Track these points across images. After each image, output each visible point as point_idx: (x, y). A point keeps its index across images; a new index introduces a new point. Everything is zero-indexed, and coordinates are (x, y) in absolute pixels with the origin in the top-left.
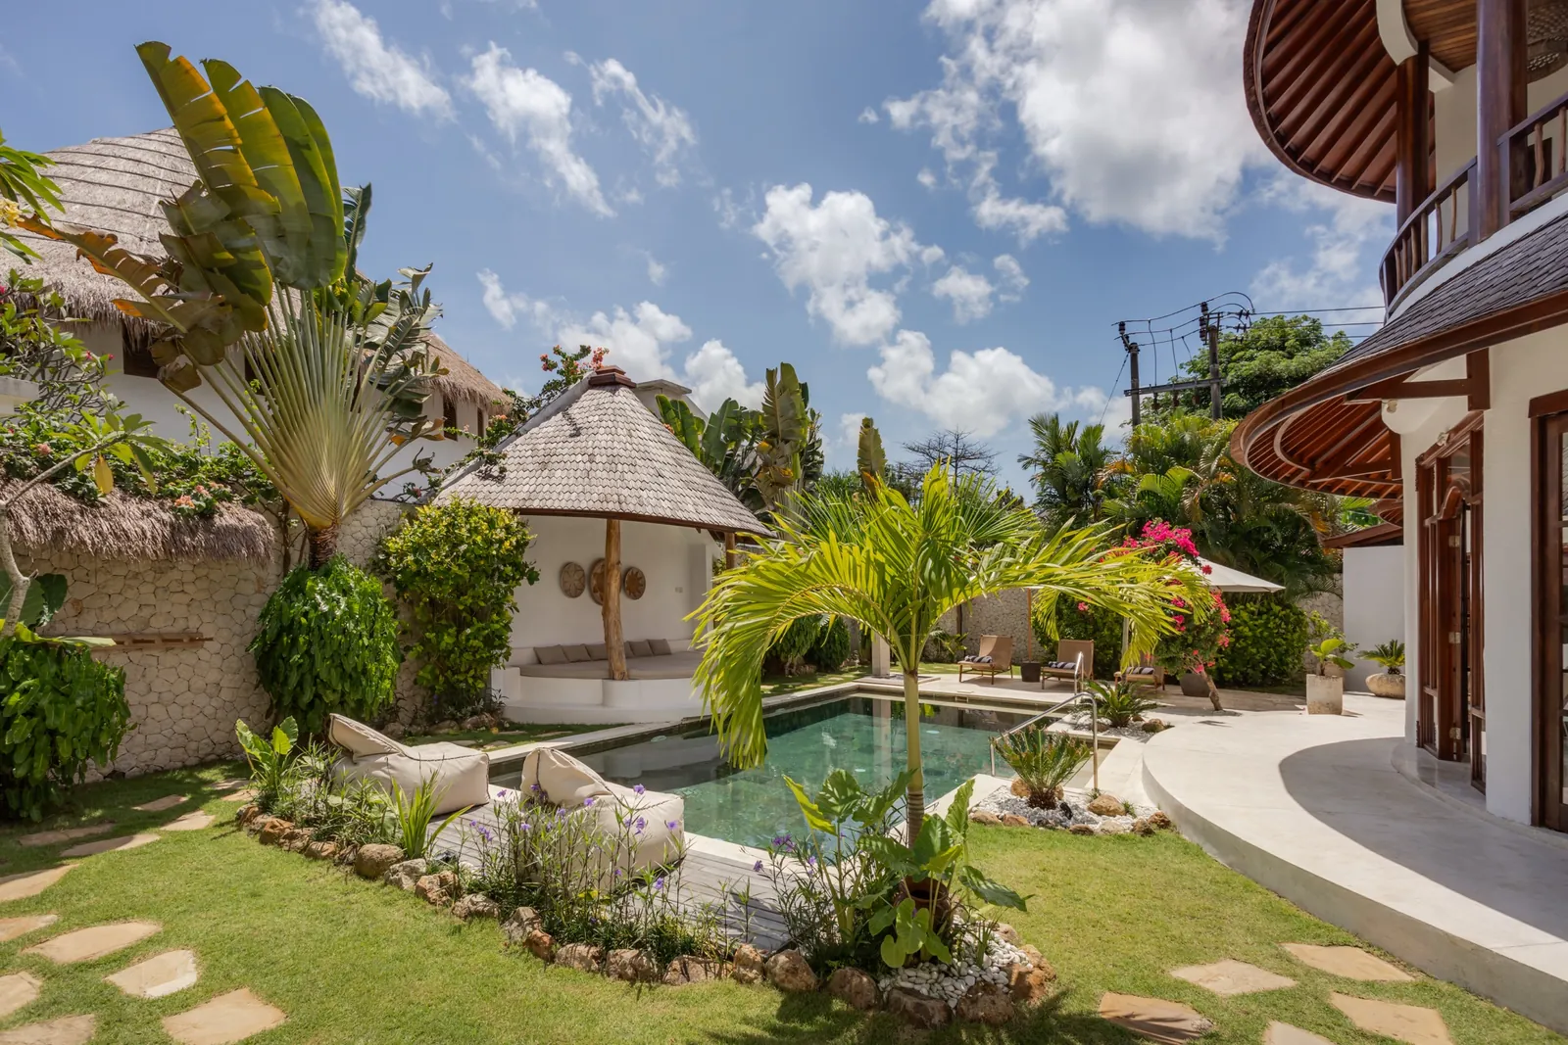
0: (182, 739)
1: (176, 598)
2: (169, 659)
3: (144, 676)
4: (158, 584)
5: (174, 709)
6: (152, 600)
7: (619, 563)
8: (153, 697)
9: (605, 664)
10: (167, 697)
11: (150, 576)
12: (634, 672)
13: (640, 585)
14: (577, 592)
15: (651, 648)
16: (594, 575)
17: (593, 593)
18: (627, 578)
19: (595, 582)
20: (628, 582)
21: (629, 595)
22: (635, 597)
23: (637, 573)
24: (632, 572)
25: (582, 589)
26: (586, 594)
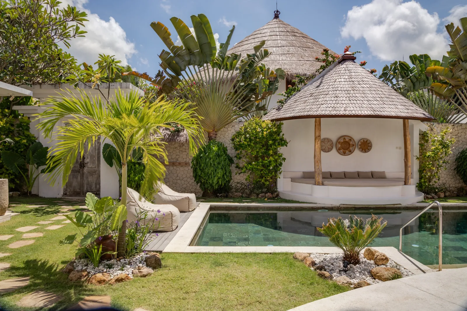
0: (184, 189)
1: (184, 153)
2: (182, 169)
3: (176, 172)
4: (180, 150)
5: (183, 182)
6: (179, 154)
7: (319, 136)
8: (178, 178)
9: (314, 180)
10: (181, 178)
11: (179, 148)
12: (325, 183)
13: (369, 146)
14: (329, 150)
15: (372, 175)
16: (339, 142)
17: (338, 150)
18: (360, 143)
19: (339, 146)
20: (360, 145)
21: (362, 151)
22: (365, 152)
23: (367, 141)
24: (364, 141)
25: (332, 149)
26: (334, 151)
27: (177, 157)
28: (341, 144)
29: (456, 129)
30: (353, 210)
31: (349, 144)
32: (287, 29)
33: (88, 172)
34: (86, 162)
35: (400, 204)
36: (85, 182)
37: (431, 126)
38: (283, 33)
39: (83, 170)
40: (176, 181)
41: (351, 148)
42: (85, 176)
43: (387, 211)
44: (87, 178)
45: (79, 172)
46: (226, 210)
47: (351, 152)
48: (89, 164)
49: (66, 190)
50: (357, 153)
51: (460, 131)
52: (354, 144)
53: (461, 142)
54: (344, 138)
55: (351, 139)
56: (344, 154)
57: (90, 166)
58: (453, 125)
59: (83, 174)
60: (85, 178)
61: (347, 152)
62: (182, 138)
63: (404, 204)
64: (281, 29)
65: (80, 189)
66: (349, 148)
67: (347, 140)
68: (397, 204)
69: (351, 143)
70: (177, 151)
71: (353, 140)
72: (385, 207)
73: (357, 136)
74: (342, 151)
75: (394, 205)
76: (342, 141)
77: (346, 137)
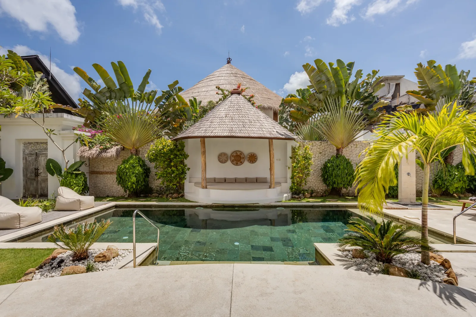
12: (208, 187)
13: (255, 159)
14: (225, 162)
15: (257, 180)
16: (233, 156)
17: (232, 162)
18: (248, 157)
19: (233, 158)
20: (249, 158)
21: (250, 162)
22: (253, 163)
23: (254, 155)
24: (251, 154)
25: (227, 161)
26: (229, 162)
27: (113, 167)
28: (235, 157)
29: (323, 145)
30: (222, 208)
31: (241, 157)
32: (232, 71)
33: (42, 180)
34: (40, 172)
35: (258, 203)
36: (39, 187)
37: (303, 143)
38: (228, 74)
39: (38, 178)
40: (112, 185)
41: (242, 160)
42: (39, 182)
43: (248, 209)
44: (41, 184)
45: (35, 180)
46: (128, 208)
47: (242, 163)
48: (42, 174)
49: (25, 193)
50: (246, 164)
51: (326, 147)
52: (244, 157)
53: (327, 155)
54: (236, 153)
55: (241, 153)
56: (237, 164)
57: (43, 175)
58: (321, 142)
59: (38, 181)
60: (39, 185)
61: (239, 163)
62: (109, 154)
63: (261, 203)
64: (228, 72)
65: (36, 193)
66: (240, 160)
67: (239, 154)
68: (256, 204)
69: (242, 156)
70: (113, 163)
71: (243, 154)
72: (247, 206)
73: (246, 151)
74: (235, 162)
75: (254, 204)
76: (235, 155)
77: (237, 152)
